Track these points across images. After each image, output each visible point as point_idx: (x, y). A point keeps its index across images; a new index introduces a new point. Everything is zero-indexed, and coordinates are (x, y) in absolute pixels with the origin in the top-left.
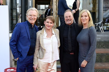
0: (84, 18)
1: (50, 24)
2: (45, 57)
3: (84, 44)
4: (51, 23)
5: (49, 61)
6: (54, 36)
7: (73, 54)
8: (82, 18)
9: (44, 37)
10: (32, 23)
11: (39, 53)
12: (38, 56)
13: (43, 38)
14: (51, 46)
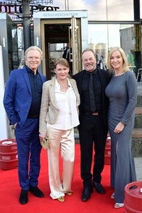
0: (116, 60)
1: (63, 72)
2: (58, 121)
3: (119, 98)
4: (65, 69)
5: (64, 127)
6: (70, 89)
7: (97, 114)
8: (112, 60)
9: (56, 91)
10: (33, 69)
11: (49, 115)
12: (47, 120)
13: (54, 93)
14: (67, 104)
